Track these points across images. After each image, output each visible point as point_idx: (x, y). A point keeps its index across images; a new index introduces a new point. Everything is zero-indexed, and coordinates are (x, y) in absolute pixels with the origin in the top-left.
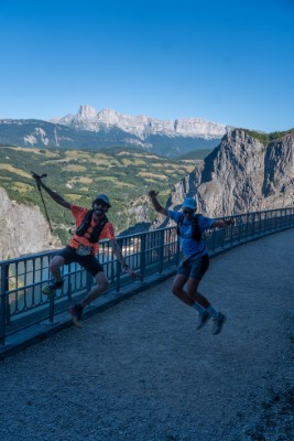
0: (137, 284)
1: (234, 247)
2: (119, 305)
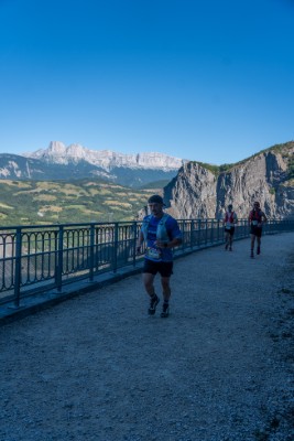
0: (86, 283)
1: (195, 251)
2: (61, 306)
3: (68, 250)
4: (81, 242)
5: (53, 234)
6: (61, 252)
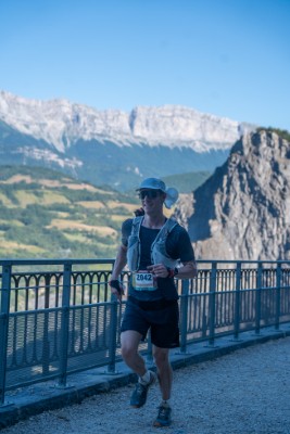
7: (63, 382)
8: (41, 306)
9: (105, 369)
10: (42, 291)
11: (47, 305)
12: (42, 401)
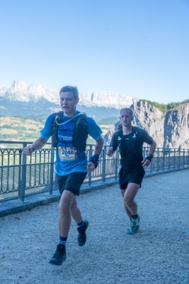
3: (30, 165)
4: (42, 159)
5: (18, 152)
6: (25, 166)
7: (23, 200)
8: (17, 163)
9: (47, 194)
10: (18, 157)
11: (20, 163)
12: (8, 210)
